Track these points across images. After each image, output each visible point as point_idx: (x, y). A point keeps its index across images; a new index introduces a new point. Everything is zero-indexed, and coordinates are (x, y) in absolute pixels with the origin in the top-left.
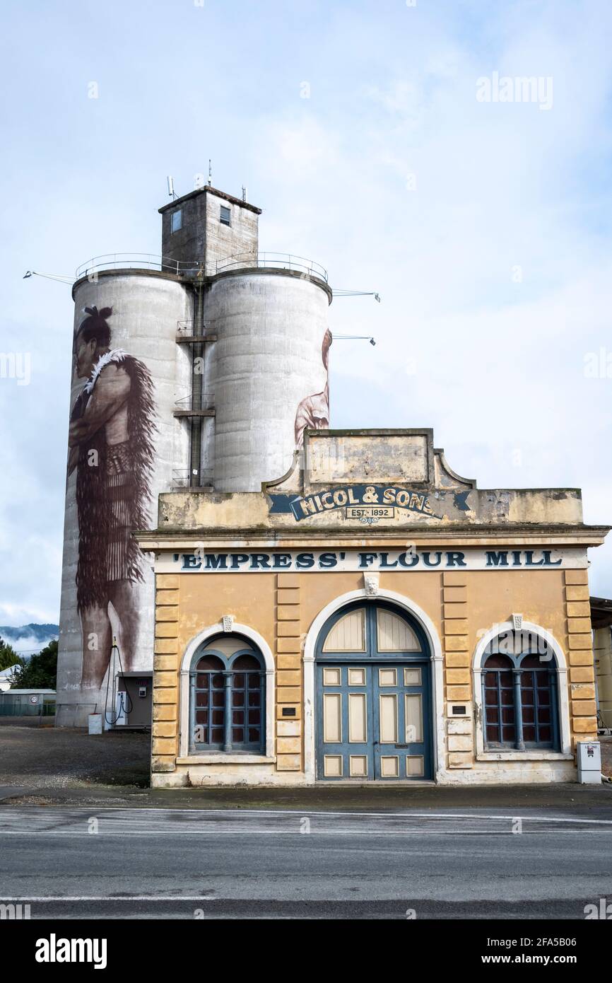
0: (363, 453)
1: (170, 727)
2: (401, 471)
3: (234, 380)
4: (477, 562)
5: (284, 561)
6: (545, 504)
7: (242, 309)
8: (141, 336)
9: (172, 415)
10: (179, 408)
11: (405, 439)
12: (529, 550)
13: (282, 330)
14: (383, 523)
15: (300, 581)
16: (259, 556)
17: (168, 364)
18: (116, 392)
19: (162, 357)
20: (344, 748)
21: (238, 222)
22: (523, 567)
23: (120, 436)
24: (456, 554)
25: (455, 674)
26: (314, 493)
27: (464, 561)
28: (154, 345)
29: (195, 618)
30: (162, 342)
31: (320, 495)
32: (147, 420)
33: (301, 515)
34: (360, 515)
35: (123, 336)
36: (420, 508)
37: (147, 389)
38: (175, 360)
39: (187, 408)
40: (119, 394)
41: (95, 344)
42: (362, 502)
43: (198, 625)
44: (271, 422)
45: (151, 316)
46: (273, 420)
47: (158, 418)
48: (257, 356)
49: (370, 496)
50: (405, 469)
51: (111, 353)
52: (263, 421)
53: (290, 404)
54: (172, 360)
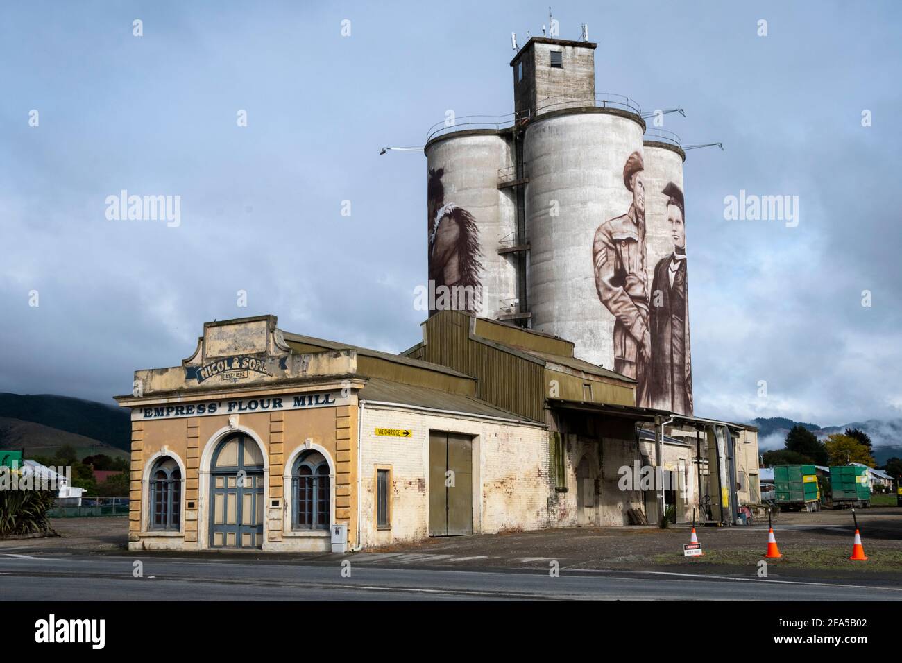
0: (235, 335)
1: (136, 514)
2: (254, 345)
3: (540, 216)
4: (288, 405)
5: (191, 410)
6: (329, 360)
7: (543, 151)
8: (466, 189)
9: (497, 253)
10: (503, 246)
11: (256, 323)
12: (317, 395)
13: (577, 165)
14: (242, 381)
15: (199, 422)
16: (178, 407)
17: (491, 210)
18: (449, 240)
19: (484, 204)
20: (225, 528)
21: (572, 62)
22: (313, 406)
23: (454, 277)
24: (277, 400)
25: (275, 479)
26: (208, 364)
27: (282, 404)
28: (477, 195)
29: (150, 447)
30: (484, 191)
31: (211, 365)
32: (474, 260)
33: (201, 380)
34: (230, 377)
35: (452, 191)
36: (261, 370)
37: (473, 234)
38: (497, 204)
39: (511, 245)
40: (451, 241)
41: (435, 200)
42: (231, 369)
43: (151, 452)
44: (570, 250)
45: (474, 170)
46: (572, 248)
47: (483, 258)
48: (556, 192)
49: (236, 364)
50: (255, 344)
51: (445, 207)
52: (563, 249)
53: (587, 232)
54: (495, 205)
